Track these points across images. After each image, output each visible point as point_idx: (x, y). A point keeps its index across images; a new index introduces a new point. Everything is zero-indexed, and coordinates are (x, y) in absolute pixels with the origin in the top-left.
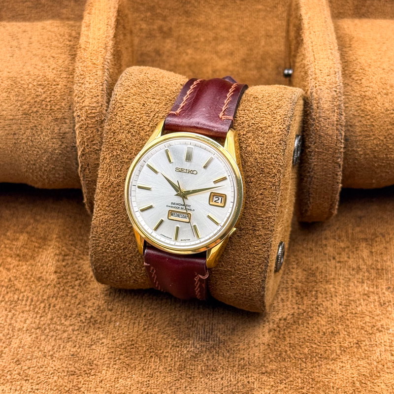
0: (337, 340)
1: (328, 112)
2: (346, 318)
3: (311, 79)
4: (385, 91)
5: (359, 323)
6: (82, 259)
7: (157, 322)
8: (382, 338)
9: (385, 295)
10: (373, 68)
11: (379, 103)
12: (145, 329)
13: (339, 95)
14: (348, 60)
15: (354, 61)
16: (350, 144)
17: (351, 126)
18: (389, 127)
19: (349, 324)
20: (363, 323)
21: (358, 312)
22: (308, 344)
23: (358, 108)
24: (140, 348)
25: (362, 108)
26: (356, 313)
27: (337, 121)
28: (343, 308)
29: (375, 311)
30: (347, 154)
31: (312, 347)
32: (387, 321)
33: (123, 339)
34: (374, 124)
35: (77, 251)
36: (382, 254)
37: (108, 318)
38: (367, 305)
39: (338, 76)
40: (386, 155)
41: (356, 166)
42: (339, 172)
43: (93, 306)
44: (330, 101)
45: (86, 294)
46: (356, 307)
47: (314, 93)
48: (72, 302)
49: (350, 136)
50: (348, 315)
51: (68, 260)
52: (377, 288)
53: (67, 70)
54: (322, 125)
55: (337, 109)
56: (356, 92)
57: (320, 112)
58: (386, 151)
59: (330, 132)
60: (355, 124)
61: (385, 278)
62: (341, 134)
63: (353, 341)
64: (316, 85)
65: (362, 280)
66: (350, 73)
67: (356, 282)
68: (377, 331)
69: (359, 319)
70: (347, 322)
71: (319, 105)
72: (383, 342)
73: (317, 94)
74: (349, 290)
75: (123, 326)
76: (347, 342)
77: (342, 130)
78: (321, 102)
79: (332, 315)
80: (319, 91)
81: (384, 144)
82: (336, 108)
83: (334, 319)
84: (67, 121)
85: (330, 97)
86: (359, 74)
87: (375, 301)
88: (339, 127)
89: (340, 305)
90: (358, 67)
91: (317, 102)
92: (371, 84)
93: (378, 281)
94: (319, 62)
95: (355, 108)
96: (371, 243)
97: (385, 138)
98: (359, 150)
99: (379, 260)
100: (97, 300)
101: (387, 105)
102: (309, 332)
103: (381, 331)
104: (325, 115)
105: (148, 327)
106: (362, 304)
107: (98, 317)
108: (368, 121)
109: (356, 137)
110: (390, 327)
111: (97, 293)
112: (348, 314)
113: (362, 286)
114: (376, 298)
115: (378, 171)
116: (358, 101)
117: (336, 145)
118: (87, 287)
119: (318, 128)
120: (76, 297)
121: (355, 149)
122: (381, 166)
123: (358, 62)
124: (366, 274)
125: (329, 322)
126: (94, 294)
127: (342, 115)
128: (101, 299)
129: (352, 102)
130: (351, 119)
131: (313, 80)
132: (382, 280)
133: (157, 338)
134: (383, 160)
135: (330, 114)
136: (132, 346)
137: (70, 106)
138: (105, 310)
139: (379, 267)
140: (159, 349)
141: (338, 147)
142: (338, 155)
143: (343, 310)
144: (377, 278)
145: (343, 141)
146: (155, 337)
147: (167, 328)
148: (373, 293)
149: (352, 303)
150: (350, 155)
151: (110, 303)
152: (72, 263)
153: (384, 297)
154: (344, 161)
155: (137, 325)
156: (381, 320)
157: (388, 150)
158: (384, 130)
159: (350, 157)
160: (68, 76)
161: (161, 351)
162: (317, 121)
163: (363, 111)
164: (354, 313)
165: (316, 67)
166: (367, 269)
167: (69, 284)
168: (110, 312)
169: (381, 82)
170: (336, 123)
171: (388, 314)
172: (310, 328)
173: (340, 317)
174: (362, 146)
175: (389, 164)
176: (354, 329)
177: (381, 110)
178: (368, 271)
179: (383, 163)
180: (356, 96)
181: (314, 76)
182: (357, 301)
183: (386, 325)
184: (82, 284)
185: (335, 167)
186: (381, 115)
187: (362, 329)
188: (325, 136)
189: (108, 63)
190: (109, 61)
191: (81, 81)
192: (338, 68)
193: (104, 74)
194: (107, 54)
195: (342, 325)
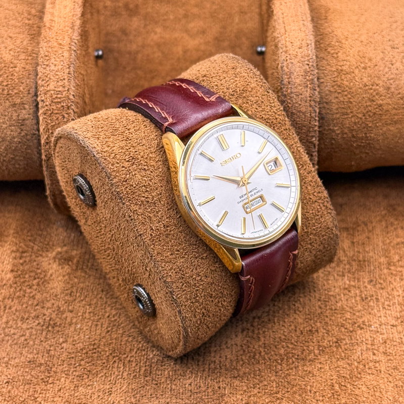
0: (315, 339)
1: (300, 88)
2: (325, 314)
3: (282, 53)
4: (363, 65)
5: (339, 320)
6: (41, 255)
7: (122, 323)
8: (364, 335)
9: (367, 289)
10: (350, 40)
11: (356, 78)
12: (108, 331)
13: (312, 68)
14: (323, 33)
15: (330, 33)
16: (326, 122)
17: (326, 103)
18: (368, 104)
19: (328, 322)
20: (343, 320)
21: (338, 308)
22: (284, 344)
23: (334, 83)
24: (102, 353)
25: (339, 84)
26: (335, 309)
27: (310, 97)
28: (322, 304)
29: (356, 307)
30: (323, 134)
31: (288, 347)
32: (368, 317)
33: (84, 343)
34: (351, 100)
35: (36, 247)
36: (364, 244)
37: (69, 320)
38: (347, 300)
39: (311, 48)
40: (366, 134)
41: (334, 146)
42: (313, 152)
43: (52, 308)
44: (302, 76)
45: (45, 294)
46: (335, 303)
47: (284, 67)
48: (30, 303)
49: (326, 113)
50: (328, 312)
51: (26, 257)
52: (358, 281)
53: (25, 51)
54: (294, 102)
55: (310, 84)
56: (332, 67)
57: (291, 88)
58: (365, 129)
59: (303, 109)
60: (331, 101)
61: (367, 270)
62: (314, 110)
63: (333, 340)
64: (287, 58)
65: (343, 273)
66: (326, 47)
67: (336, 275)
68: (359, 328)
69: (339, 316)
70: (326, 319)
71: (290, 80)
72: (364, 340)
73: (288, 68)
74: (328, 284)
75: (85, 329)
76: (326, 341)
77: (316, 106)
78: (292, 77)
79: (311, 312)
80: (290, 65)
81: (363, 123)
82: (308, 83)
83: (312, 316)
84: (27, 106)
85: (302, 71)
86: (336, 48)
87: (357, 296)
88: (313, 103)
89: (319, 300)
90: (335, 40)
91: (288, 77)
92: (348, 58)
93: (360, 273)
95: (331, 84)
96: (352, 233)
97: (364, 115)
98: (336, 128)
99: (361, 251)
100: (57, 300)
101: (365, 80)
102: (285, 330)
103: (362, 328)
104: (297, 91)
105: (112, 329)
106: (343, 299)
107: (58, 319)
108: (345, 97)
109: (333, 114)
110: (372, 323)
111: (57, 292)
112: (327, 310)
113: (342, 280)
114: (357, 292)
115: (357, 152)
116: (334, 76)
117: (310, 123)
118: (46, 286)
119: (290, 105)
120: (33, 297)
121: (332, 128)
122: (361, 146)
123: (334, 34)
124: (347, 266)
125: (307, 320)
126: (54, 294)
127: (315, 90)
128: (61, 300)
129: (328, 77)
130: (326, 96)
131: (283, 53)
132: (364, 273)
133: (121, 341)
134: (362, 139)
135: (303, 90)
136: (94, 351)
137: (29, 91)
138: (65, 311)
139: (361, 258)
140: (123, 353)
141: (312, 125)
142: (313, 134)
143: (323, 306)
144: (358, 270)
145: (317, 118)
146: (119, 340)
147: (133, 330)
148: (354, 287)
149: (332, 298)
150: (326, 135)
151: (70, 304)
152: (30, 261)
153: (366, 290)
154: (319, 141)
155: (99, 327)
156: (363, 315)
157: (367, 129)
158: (362, 107)
159: (326, 137)
160: (27, 58)
161: (126, 356)
162: (288, 98)
163: (339, 86)
164: (334, 308)
165: (287, 39)
166: (347, 261)
167: (27, 284)
168: (71, 314)
169: (359, 55)
170: (309, 99)
171: (370, 310)
172: (286, 326)
173: (319, 314)
174: (340, 125)
175: (369, 144)
176: (333, 326)
177: (359, 85)
178: (349, 263)
179: (363, 143)
180: (332, 71)
181: (284, 49)
182: (337, 296)
183: (368, 322)
184: (40, 283)
185: (309, 147)
186: (360, 90)
187: (342, 326)
188: (298, 114)
189: (75, 43)
190: (76, 41)
191: (46, 63)
192: (311, 40)
193: (71, 55)
194: (75, 34)
195: (320, 322)
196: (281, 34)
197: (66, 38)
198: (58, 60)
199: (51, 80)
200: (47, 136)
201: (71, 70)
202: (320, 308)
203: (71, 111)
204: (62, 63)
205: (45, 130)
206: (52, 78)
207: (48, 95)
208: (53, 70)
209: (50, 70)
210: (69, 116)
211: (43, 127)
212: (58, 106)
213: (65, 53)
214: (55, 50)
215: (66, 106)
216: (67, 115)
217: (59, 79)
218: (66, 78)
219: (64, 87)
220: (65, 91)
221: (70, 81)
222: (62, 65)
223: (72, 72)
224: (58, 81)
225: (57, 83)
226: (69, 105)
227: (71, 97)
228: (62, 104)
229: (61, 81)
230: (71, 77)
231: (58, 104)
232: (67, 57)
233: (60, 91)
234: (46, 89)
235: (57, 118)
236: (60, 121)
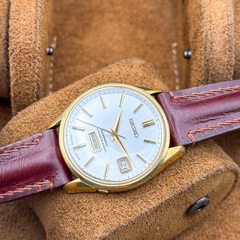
3: (206, 22)
21: (235, 216)
26: (233, 217)
39: (231, 19)
44: (222, 44)
47: (208, 36)
49: (237, 69)
54: (215, 65)
55: (229, 52)
57: (213, 54)
59: (221, 72)
62: (230, 73)
64: (211, 28)
69: (235, 223)
70: (226, 225)
73: (211, 37)
77: (231, 69)
78: (215, 45)
83: (215, 222)
88: (229, 67)
94: (214, 4)
104: (218, 57)
112: (226, 217)
119: (211, 68)
125: (211, 226)
131: (208, 23)
143: (223, 213)
149: (230, 207)
162: (210, 62)
164: (231, 216)
165: (212, 10)
170: (227, 63)
181: (209, 19)
188: (217, 75)
191: (16, 18)
192: (231, 12)
195: (222, 228)
196: (207, 4)
198: (26, 14)
199: (21, 34)
200: (16, 79)
201: (37, 25)
202: (221, 215)
203: (37, 60)
204: (30, 19)
205: (15, 74)
206: (22, 31)
207: (18, 46)
208: (22, 24)
209: (20, 24)
210: (35, 64)
211: (13, 72)
213: (32, 9)
215: (33, 56)
216: (33, 64)
217: (27, 33)
218: (33, 32)
219: (31, 40)
220: (32, 43)
221: (36, 34)
222: (30, 20)
223: (38, 27)
224: (26, 35)
225: (25, 36)
226: (35, 55)
227: (37, 49)
228: (29, 55)
229: (28, 35)
230: (37, 32)
231: (26, 54)
232: (34, 13)
233: (28, 44)
234: (16, 41)
235: (24, 65)
236: (27, 68)
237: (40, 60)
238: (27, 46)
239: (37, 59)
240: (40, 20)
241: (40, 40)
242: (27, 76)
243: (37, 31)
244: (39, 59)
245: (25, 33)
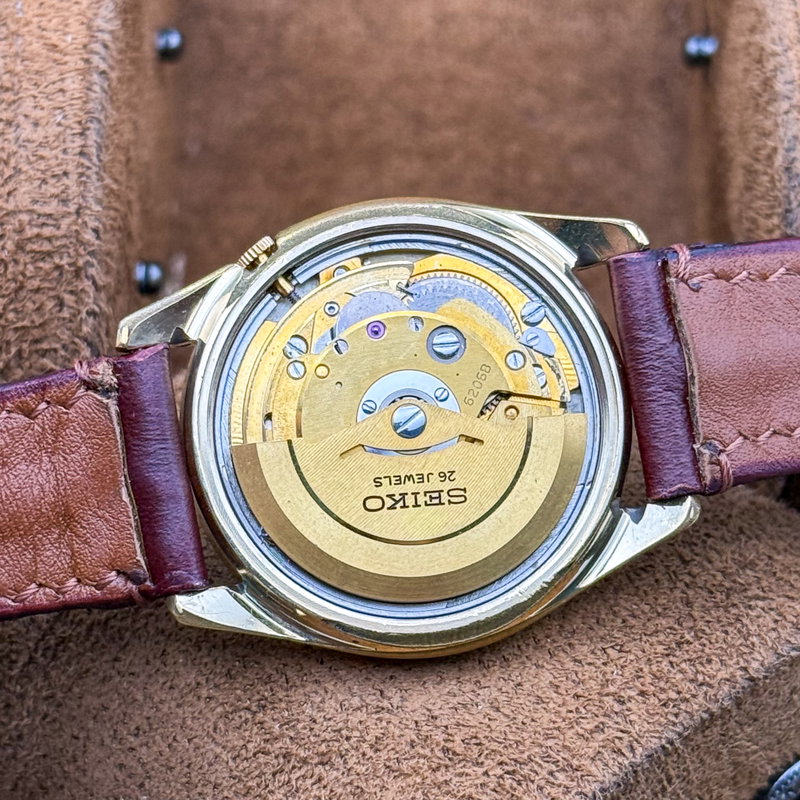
189: (106, 47)
190: (107, 37)
193: (89, 89)
194: (103, 12)
196: (786, 42)
197: (75, 26)
198: (45, 103)
199: (23, 177)
201: (90, 142)
203: (87, 284)
204: (59, 118)
206: (25, 167)
207: (9, 227)
208: (29, 141)
209: (17, 139)
210: (79, 301)
212: (41, 264)
213: (68, 82)
214: (36, 67)
215: (70, 265)
216: (73, 298)
217: (49, 173)
218: (70, 168)
219: (65, 202)
220: (69, 213)
221: (84, 179)
222: (59, 124)
223: (93, 150)
224: (44, 181)
225: (40, 186)
226: (81, 263)
227: (89, 236)
228: (57, 260)
229: (53, 181)
230: (89, 168)
231: (43, 259)
232: (77, 95)
233: (50, 216)
234: (5, 205)
235: (37, 305)
236: (46, 317)
237: (100, 283)
238: (47, 225)
239: (87, 277)
240: (99, 121)
241: (99, 202)
242: (46, 350)
243: (87, 163)
244: (97, 278)
245: (39, 174)
